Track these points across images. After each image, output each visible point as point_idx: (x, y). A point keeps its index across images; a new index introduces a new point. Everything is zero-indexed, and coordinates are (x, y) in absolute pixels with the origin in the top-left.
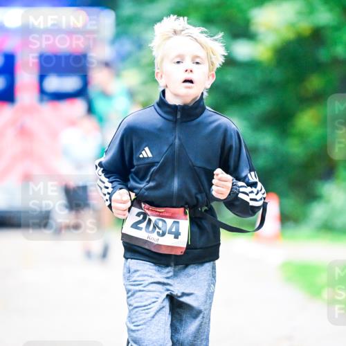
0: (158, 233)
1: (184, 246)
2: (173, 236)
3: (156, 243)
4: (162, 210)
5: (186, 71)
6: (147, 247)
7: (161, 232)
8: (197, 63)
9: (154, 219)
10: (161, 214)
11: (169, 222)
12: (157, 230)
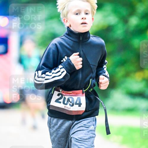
0: (70, 104)
1: (84, 110)
2: (78, 105)
3: (69, 110)
4: (71, 92)
5: (83, 18)
6: (64, 112)
7: (71, 104)
8: (87, 14)
9: (67, 97)
10: (70, 95)
11: (75, 98)
12: (69, 103)
